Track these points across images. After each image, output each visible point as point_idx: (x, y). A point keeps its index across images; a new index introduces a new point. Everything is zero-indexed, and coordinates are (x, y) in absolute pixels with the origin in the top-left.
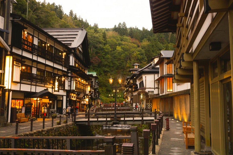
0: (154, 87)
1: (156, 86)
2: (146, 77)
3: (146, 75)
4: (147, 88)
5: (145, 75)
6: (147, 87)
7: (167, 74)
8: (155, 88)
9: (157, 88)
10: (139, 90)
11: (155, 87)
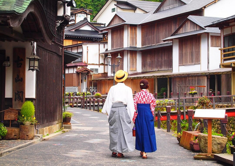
0: (98, 63)
1: (102, 61)
2: (87, 47)
3: (88, 45)
4: (90, 64)
5: (86, 44)
6: (88, 63)
7: (130, 47)
8: (99, 65)
9: (102, 64)
10: (78, 67)
11: (101, 63)
